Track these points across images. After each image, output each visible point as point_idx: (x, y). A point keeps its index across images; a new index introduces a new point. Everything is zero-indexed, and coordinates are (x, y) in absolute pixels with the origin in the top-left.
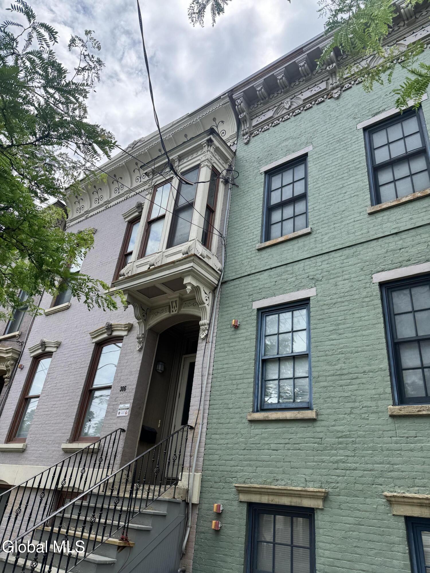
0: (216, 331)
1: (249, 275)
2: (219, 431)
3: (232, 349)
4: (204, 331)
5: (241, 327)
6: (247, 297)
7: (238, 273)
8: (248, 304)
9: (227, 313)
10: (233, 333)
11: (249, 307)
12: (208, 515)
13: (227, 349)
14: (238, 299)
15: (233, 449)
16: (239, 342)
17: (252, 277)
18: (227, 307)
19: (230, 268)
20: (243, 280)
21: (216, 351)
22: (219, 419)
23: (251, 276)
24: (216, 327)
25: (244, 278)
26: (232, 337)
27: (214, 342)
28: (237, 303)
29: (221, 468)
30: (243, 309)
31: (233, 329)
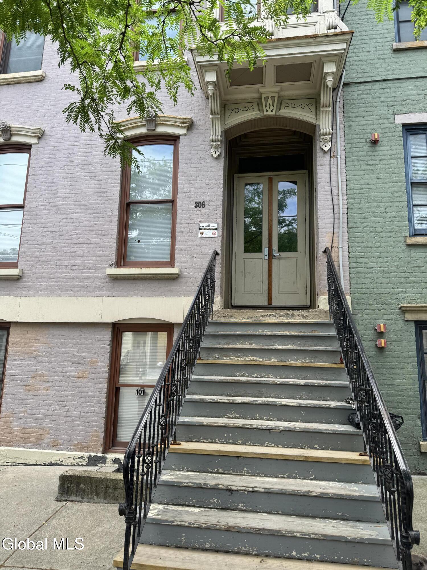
0: (343, 144)
1: (384, 80)
2: (366, 255)
3: (372, 168)
4: (326, 141)
5: (379, 143)
6: (386, 108)
7: (365, 75)
8: (389, 116)
9: (357, 123)
10: (371, 149)
11: (391, 120)
12: (366, 335)
13: (363, 168)
14: (372, 109)
15: (389, 272)
16: (380, 160)
17: (389, 84)
18: (356, 117)
19: (353, 67)
20: (376, 86)
21: (348, 168)
22: (365, 242)
23: (388, 82)
24: (343, 140)
25: (377, 83)
26: (370, 153)
27: (343, 157)
28: (371, 113)
29: (375, 291)
30: (381, 121)
31: (369, 145)
